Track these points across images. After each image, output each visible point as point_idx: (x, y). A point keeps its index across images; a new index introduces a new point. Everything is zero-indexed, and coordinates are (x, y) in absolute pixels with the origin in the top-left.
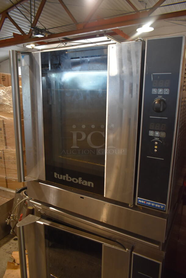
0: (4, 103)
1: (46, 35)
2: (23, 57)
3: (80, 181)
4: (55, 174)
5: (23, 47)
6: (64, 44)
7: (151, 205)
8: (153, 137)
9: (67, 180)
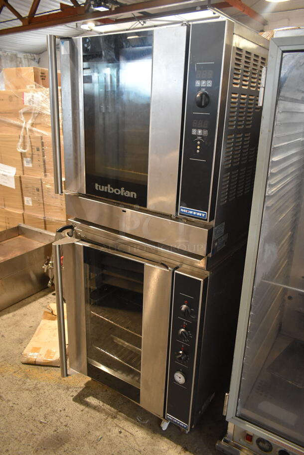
0: (43, 112)
1: (112, 6)
2: (63, 43)
3: (122, 192)
4: (97, 185)
5: (75, 27)
6: (142, 23)
7: (193, 214)
8: (196, 136)
9: (109, 191)
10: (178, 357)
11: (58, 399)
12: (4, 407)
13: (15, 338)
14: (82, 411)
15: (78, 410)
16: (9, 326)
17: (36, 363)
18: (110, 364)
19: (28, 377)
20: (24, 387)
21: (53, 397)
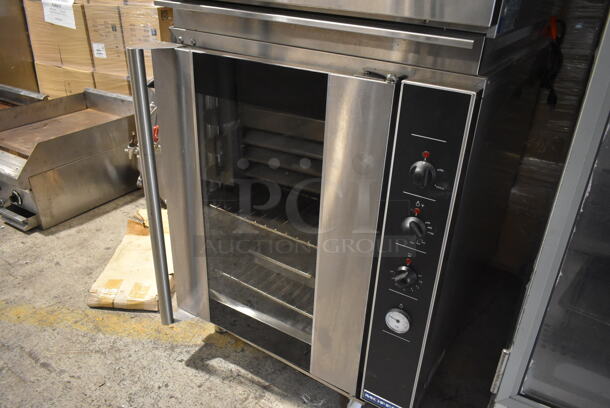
10: (397, 278)
11: (154, 366)
12: (53, 383)
13: (79, 266)
14: (199, 387)
15: (193, 385)
16: (70, 248)
17: (115, 306)
18: (257, 303)
19: (100, 330)
20: (91, 348)
21: (145, 363)
